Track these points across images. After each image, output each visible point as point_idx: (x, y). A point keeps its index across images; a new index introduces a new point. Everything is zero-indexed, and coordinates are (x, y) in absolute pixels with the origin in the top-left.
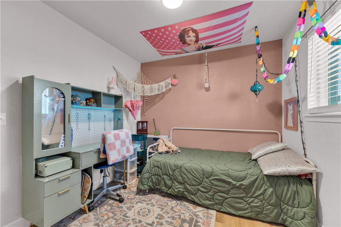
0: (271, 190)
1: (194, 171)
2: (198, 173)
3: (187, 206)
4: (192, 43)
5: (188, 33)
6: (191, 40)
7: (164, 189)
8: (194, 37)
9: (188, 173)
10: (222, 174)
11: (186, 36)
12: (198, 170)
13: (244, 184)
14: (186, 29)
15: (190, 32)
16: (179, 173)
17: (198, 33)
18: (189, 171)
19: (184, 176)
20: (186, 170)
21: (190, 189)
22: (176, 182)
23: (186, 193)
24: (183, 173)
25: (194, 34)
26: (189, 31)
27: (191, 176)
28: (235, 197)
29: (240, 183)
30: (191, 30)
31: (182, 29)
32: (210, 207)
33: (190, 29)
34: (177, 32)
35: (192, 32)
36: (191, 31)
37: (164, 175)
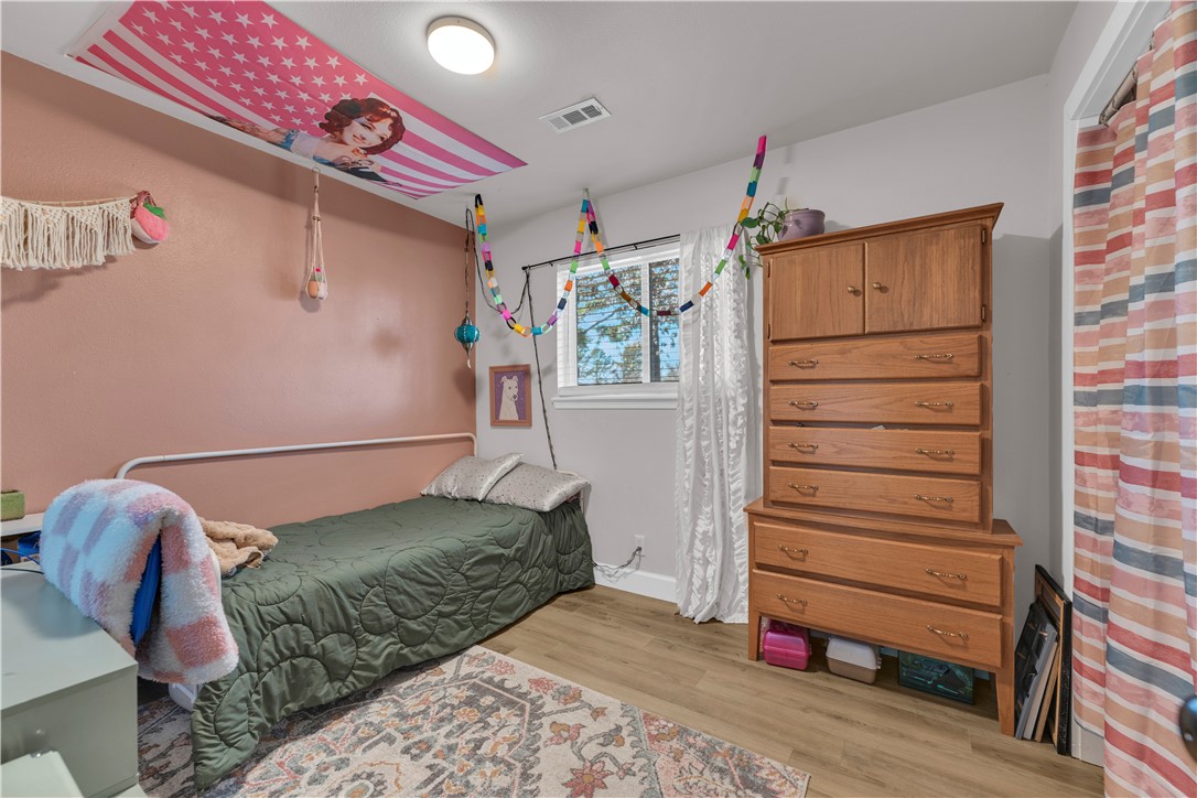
0: (550, 537)
1: (424, 568)
2: (436, 568)
3: (418, 684)
4: (354, 145)
5: (376, 118)
6: (363, 138)
7: (327, 694)
8: (382, 138)
9: (409, 582)
10: (485, 544)
11: (363, 120)
12: (436, 559)
13: (521, 545)
14: (383, 105)
15: (383, 121)
16: (383, 596)
17: (400, 139)
18: (412, 576)
19: (399, 598)
20: (402, 575)
21: (419, 628)
22: (371, 637)
23: (405, 651)
24: (395, 591)
25: (388, 134)
26: (387, 116)
27: (419, 587)
28: (508, 585)
29: (514, 547)
30: (393, 118)
31: (372, 95)
32: (467, 644)
33: (393, 114)
34: (345, 89)
35: (391, 125)
36: (389, 121)
37: (326, 634)
